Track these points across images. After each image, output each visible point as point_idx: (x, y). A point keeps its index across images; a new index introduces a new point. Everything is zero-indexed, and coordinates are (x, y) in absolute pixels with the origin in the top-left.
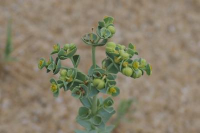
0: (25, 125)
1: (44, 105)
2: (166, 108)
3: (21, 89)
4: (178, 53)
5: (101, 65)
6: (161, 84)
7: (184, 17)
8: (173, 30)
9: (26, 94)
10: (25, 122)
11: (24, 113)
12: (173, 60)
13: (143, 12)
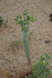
0: (11, 37)
1: (15, 33)
2: (40, 34)
3: (10, 30)
4: (42, 23)
5: (26, 19)
6: (39, 29)
7: (43, 15)
8: (41, 18)
9: (11, 31)
10: (11, 36)
11: (10, 35)
12: (41, 24)
13: (35, 14)
